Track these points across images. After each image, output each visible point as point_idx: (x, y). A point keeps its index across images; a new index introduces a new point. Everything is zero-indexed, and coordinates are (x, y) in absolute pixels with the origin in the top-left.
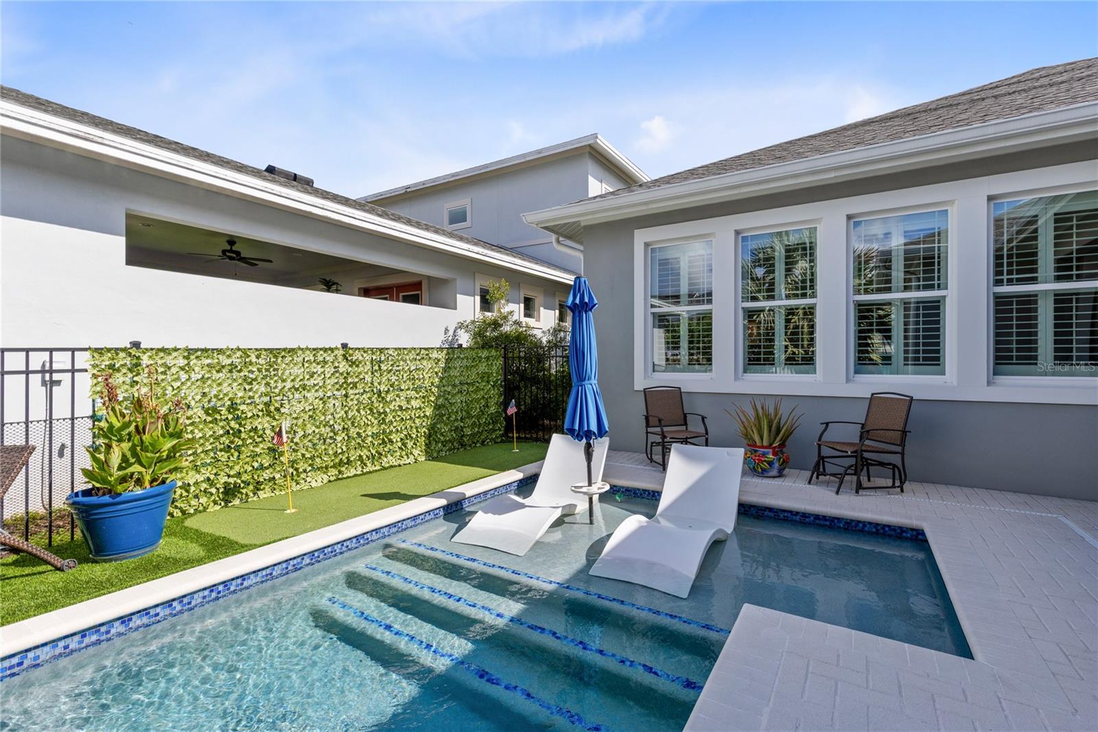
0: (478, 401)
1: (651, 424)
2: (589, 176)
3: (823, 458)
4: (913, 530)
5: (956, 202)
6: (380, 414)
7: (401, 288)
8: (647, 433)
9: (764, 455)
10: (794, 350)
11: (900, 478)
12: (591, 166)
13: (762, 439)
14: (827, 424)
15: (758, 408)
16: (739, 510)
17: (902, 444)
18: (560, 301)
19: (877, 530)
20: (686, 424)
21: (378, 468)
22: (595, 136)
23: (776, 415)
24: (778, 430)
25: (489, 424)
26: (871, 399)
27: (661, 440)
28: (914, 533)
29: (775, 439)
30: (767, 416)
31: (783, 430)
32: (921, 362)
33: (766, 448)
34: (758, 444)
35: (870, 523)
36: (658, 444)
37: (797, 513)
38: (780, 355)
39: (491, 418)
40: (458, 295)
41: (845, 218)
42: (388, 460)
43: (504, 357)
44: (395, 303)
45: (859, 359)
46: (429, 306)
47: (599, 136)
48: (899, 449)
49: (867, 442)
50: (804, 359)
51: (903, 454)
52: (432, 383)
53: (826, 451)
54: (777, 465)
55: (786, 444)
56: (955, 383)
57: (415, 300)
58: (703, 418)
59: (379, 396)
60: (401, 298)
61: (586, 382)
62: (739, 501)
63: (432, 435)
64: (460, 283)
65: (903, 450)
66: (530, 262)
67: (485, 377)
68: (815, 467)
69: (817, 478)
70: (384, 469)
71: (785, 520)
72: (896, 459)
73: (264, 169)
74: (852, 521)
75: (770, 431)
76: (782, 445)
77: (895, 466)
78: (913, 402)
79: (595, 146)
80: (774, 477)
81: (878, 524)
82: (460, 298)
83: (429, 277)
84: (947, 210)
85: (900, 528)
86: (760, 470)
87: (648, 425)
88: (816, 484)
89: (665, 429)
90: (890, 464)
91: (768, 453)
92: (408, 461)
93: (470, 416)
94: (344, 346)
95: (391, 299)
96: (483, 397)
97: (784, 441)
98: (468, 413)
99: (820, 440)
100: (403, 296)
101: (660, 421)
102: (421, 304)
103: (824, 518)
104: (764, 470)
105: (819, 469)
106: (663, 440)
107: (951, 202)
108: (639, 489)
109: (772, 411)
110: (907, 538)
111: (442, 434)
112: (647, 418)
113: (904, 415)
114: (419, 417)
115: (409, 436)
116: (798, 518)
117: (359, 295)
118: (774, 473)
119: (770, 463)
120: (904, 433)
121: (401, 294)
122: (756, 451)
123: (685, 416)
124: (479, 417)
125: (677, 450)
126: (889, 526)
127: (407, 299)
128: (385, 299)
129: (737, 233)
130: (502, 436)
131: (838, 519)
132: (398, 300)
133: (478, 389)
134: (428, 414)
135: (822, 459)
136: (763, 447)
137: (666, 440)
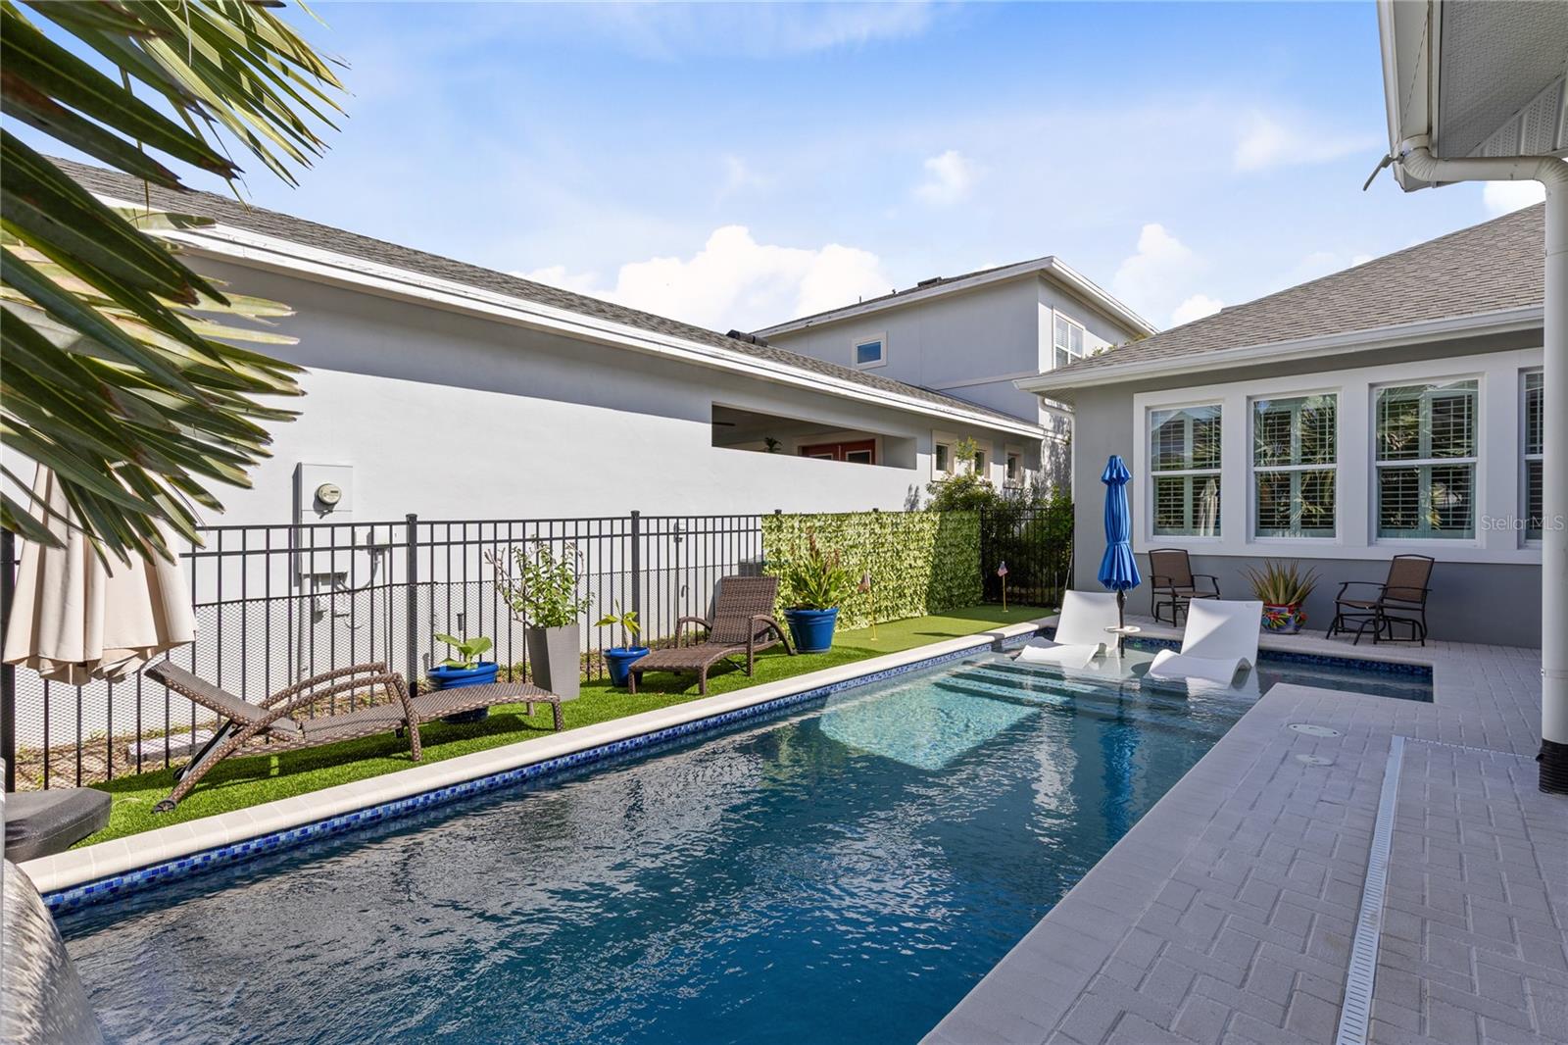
0: (962, 562)
1: (1157, 585)
2: (1040, 305)
3: (1342, 615)
4: (1423, 667)
5: (1486, 374)
6: (898, 570)
7: (846, 446)
8: (1153, 593)
9: (1279, 613)
10: (1310, 507)
11: (1420, 634)
12: (1042, 292)
13: (1278, 598)
14: (1346, 584)
15: (1273, 568)
16: (1258, 655)
17: (1423, 602)
18: (1009, 454)
19: (1391, 669)
20: (1193, 586)
21: (897, 618)
22: (1050, 259)
23: (1292, 576)
24: (1295, 591)
25: (971, 585)
26: (1393, 561)
27: (1171, 600)
28: (1425, 670)
29: (1291, 598)
30: (1284, 577)
31: (1299, 591)
32: (1451, 526)
33: (1282, 606)
34: (1274, 602)
35: (1384, 663)
36: (1169, 604)
37: (1314, 656)
38: (1296, 517)
39: (973, 580)
40: (918, 455)
41: (1367, 387)
42: (904, 612)
43: (982, 520)
44: (870, 466)
45: (1384, 523)
46: (884, 465)
47: (1055, 260)
48: (1420, 606)
49: (1385, 601)
50: (1321, 521)
51: (1423, 611)
52: (930, 545)
53: (1344, 609)
54: (1293, 622)
55: (1303, 603)
56: (1484, 547)
57: (864, 459)
58: (1214, 579)
59: (897, 554)
60: (847, 458)
61: (1122, 542)
62: (1259, 647)
63: (930, 595)
64: (922, 441)
65: (1424, 607)
66: (989, 415)
67: (967, 538)
68: (1333, 624)
69: (1336, 634)
70: (902, 619)
71: (1303, 662)
72: (1417, 616)
73: (726, 333)
74: (1367, 662)
75: (1286, 591)
76: (1298, 604)
77: (1414, 622)
78: (1434, 565)
79: (1051, 271)
80: (1290, 634)
81: (1391, 664)
82: (920, 457)
83: (883, 436)
84: (1477, 381)
85: (1412, 666)
86: (1275, 627)
87: (1154, 586)
88: (1335, 639)
89: (1177, 590)
90: (1410, 620)
91: (1284, 611)
92: (916, 615)
93: (956, 577)
94: (876, 510)
95: (836, 458)
96: (967, 559)
97: (1302, 600)
98: (955, 574)
99: (1338, 599)
100: (850, 455)
101: (1170, 580)
102: (874, 463)
103: (1341, 659)
104: (1279, 627)
105: (1337, 624)
106: (1174, 600)
107: (1482, 374)
108: (1155, 639)
109: (1288, 573)
110: (1418, 675)
111: (938, 593)
112: (1153, 579)
113: (1425, 577)
114: (921, 575)
115: (915, 592)
116: (1315, 661)
117: (799, 455)
118: (1290, 629)
119: (1286, 621)
120: (1425, 591)
121: (847, 453)
122: (1271, 609)
123: (1192, 577)
124: (963, 579)
125: (1196, 605)
126: (1402, 665)
127: (854, 459)
128: (829, 458)
129: (1249, 398)
130: (981, 598)
131: (1353, 660)
132: (843, 459)
133: (962, 552)
134: (928, 573)
135: (1340, 616)
136: (1278, 605)
137: (1177, 600)
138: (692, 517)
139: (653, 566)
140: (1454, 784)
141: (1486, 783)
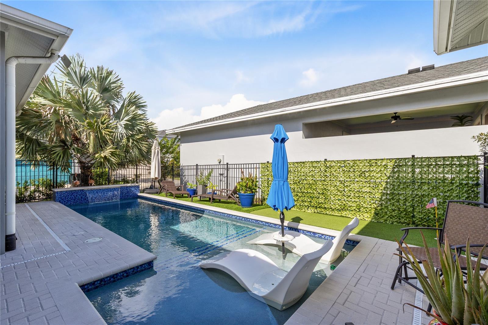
138: (245, 164)
139: (231, 176)
140: (41, 242)
141: (32, 245)
